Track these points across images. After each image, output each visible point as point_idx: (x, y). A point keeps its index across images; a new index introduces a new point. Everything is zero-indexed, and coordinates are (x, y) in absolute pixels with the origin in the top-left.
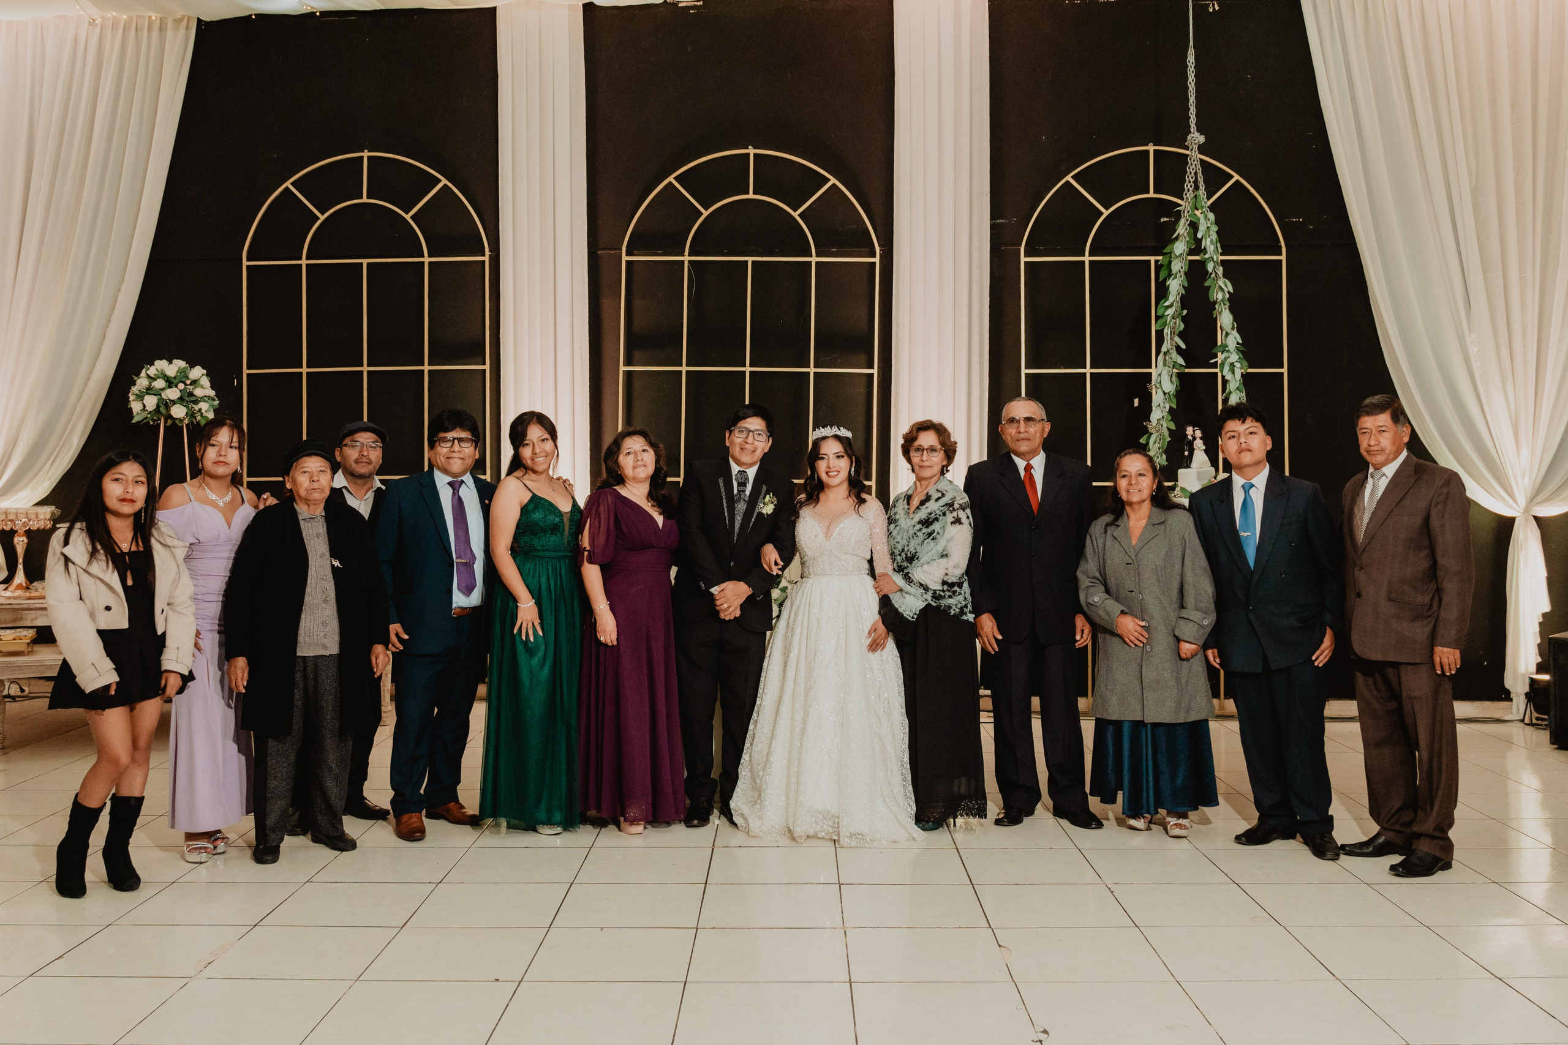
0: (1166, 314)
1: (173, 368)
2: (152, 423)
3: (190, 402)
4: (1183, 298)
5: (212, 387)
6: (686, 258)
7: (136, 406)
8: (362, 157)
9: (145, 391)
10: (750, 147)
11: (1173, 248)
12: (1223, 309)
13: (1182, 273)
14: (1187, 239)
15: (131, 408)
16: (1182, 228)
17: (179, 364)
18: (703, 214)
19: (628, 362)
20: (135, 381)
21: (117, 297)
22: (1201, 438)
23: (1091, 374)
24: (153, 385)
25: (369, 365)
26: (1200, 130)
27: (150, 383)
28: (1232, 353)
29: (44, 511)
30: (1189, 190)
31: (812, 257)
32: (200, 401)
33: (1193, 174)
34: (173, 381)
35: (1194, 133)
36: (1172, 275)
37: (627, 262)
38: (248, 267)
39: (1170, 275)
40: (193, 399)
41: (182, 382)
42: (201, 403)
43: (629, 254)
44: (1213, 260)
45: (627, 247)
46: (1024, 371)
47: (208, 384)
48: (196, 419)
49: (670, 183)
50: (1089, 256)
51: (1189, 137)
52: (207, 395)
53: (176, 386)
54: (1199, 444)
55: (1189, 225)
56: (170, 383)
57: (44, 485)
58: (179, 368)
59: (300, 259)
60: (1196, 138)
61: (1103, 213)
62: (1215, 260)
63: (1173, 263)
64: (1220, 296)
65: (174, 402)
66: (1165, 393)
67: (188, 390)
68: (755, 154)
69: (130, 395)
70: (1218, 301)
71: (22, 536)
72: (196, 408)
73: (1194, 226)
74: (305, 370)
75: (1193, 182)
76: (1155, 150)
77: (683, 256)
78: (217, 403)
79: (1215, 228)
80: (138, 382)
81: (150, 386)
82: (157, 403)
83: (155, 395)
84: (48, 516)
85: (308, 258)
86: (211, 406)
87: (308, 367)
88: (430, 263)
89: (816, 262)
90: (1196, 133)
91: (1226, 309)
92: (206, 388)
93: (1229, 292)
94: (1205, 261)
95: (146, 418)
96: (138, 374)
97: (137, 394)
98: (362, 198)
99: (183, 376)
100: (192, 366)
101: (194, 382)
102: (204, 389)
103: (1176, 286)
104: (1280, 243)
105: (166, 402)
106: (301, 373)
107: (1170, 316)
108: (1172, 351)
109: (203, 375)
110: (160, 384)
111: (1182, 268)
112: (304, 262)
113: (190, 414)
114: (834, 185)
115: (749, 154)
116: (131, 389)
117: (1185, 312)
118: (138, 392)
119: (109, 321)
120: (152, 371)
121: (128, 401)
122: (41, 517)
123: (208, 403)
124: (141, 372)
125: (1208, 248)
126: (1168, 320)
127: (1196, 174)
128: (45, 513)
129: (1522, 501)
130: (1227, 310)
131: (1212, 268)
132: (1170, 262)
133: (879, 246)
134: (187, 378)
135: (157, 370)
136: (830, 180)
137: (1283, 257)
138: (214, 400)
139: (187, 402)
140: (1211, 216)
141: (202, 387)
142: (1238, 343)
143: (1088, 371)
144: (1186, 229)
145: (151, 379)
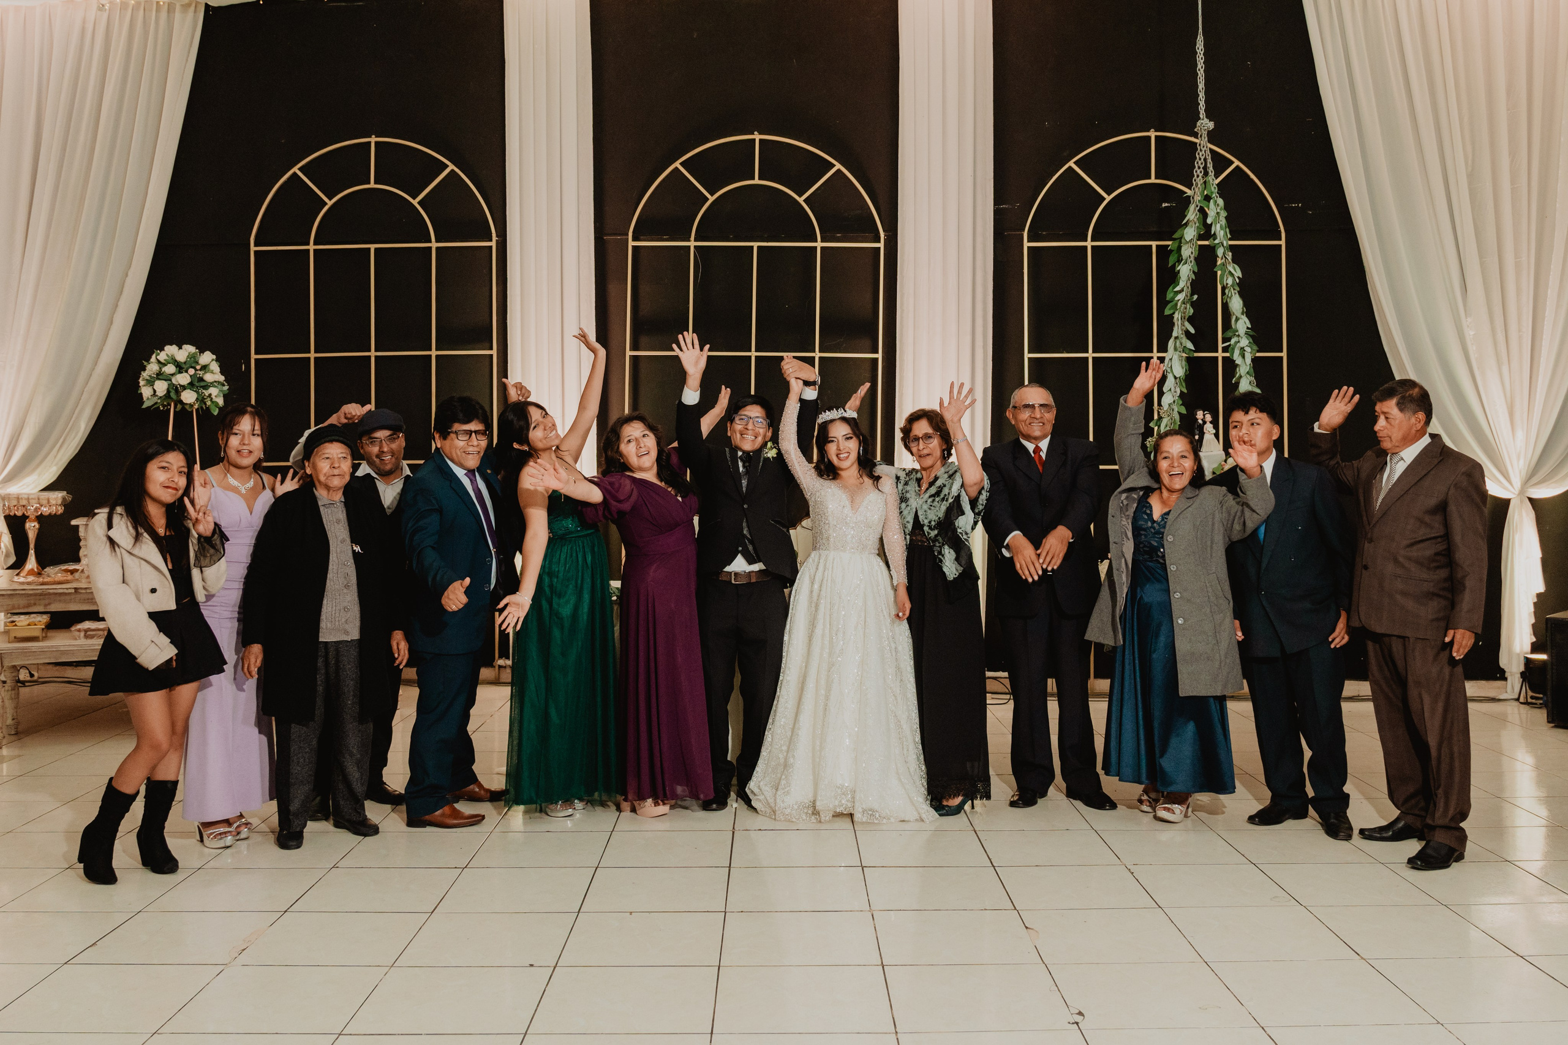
0: (1176, 299)
1: (183, 353)
2: (162, 409)
3: (201, 387)
4: (1193, 283)
5: (222, 373)
6: (692, 244)
7: (146, 392)
8: (370, 143)
9: (155, 376)
10: (756, 133)
11: (1183, 235)
12: (1233, 294)
13: (1192, 259)
14: (1197, 224)
15: (141, 394)
16: (1192, 214)
17: (190, 349)
18: (708, 199)
19: (635, 347)
20: (145, 366)
21: (124, 281)
22: (1211, 422)
23: (1094, 358)
24: (163, 370)
25: (376, 351)
26: (1209, 116)
27: (160, 368)
28: (1242, 338)
29: (56, 496)
30: (1198, 176)
31: (816, 241)
32: (210, 386)
33: (1202, 160)
34: (184, 366)
35: (1203, 120)
36: (1182, 260)
37: (634, 247)
38: (256, 252)
39: (1179, 260)
40: (202, 384)
41: (192, 367)
42: (211, 388)
43: (635, 239)
44: (1223, 246)
45: (634, 232)
46: (1027, 355)
47: (218, 369)
48: (205, 404)
49: (676, 168)
50: (1092, 241)
51: (1198, 124)
52: (217, 380)
53: (186, 371)
54: (1209, 428)
55: (1198, 211)
56: (180, 368)
57: (51, 471)
58: (189, 353)
59: (308, 244)
60: (1205, 124)
61: (1104, 199)
62: (1225, 245)
63: (1183, 249)
64: (1230, 281)
65: (184, 388)
66: (1175, 378)
67: (198, 376)
68: (761, 140)
69: (140, 380)
70: (1229, 286)
71: (34, 521)
72: (207, 393)
73: (1203, 213)
74: (312, 355)
75: (1203, 168)
76: (1156, 137)
77: (689, 241)
78: (226, 388)
79: (1224, 214)
80: (149, 367)
81: (160, 372)
82: (168, 389)
83: (165, 380)
84: (60, 502)
85: (315, 243)
86: (221, 391)
87: (316, 352)
88: (437, 248)
89: (821, 247)
90: (1206, 119)
91: (1235, 294)
92: (216, 373)
93: (1238, 277)
94: (1215, 247)
95: (156, 403)
96: (148, 360)
97: (147, 380)
98: (369, 183)
99: (192, 361)
100: (202, 351)
101: (205, 368)
102: (214, 374)
103: (1186, 271)
104: (1280, 228)
105: (177, 387)
106: (309, 358)
107: (1180, 301)
108: (1182, 336)
109: (213, 360)
110: (170, 369)
111: (1192, 253)
112: (311, 247)
113: (200, 399)
114: (839, 171)
115: (754, 140)
116: (141, 374)
117: (1195, 297)
118: (148, 378)
119: (117, 306)
120: (162, 356)
121: (137, 386)
122: (53, 502)
123: (218, 388)
124: (151, 358)
125: (1217, 233)
126: (1179, 305)
127: (1205, 160)
128: (56, 499)
129: (1517, 482)
130: (1237, 295)
131: (1222, 254)
132: (1179, 248)
133: (884, 231)
134: (198, 363)
135: (167, 355)
136: (835, 165)
137: (1283, 243)
138: (224, 385)
139: (197, 387)
140: (1221, 202)
141: (212, 372)
142: (1248, 328)
143: (1090, 355)
144: (1196, 214)
145: (162, 364)
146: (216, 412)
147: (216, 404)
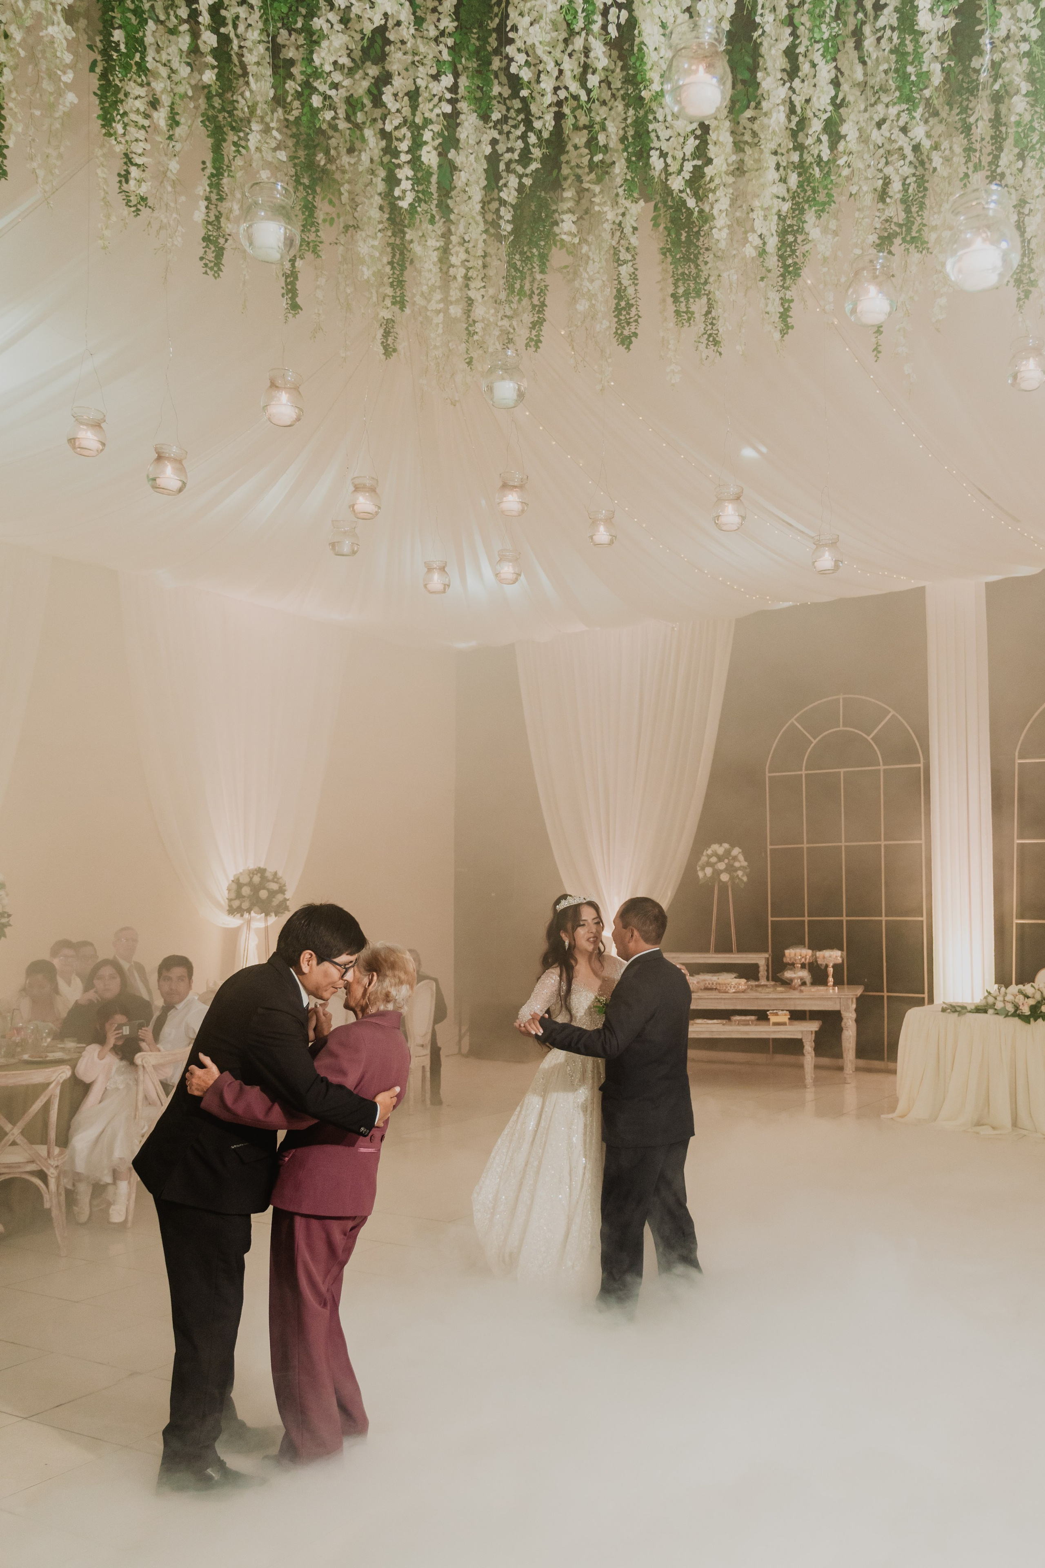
1: (720, 849)
2: (710, 884)
3: (732, 870)
5: (747, 860)
7: (701, 874)
8: (839, 698)
9: (706, 864)
15: (697, 876)
17: (726, 846)
19: (1021, 837)
20: (701, 857)
25: (845, 842)
27: (709, 859)
34: (722, 857)
37: (1020, 764)
38: (770, 777)
40: (734, 868)
41: (728, 858)
42: (739, 871)
43: (1020, 758)
45: (1019, 753)
47: (744, 858)
48: (736, 881)
52: (743, 865)
53: (724, 861)
58: (726, 849)
59: (801, 770)
65: (722, 871)
67: (731, 863)
69: (698, 866)
72: (735, 874)
74: (805, 846)
78: (748, 870)
80: (703, 858)
81: (709, 861)
82: (713, 872)
83: (711, 866)
85: (806, 770)
86: (745, 873)
87: (807, 843)
88: (885, 770)
92: (743, 861)
95: (707, 881)
97: (701, 867)
98: (839, 727)
99: (728, 853)
100: (734, 847)
101: (735, 858)
102: (741, 862)
105: (718, 871)
106: (803, 848)
109: (741, 853)
110: (714, 860)
112: (804, 772)
113: (733, 878)
116: (699, 861)
118: (702, 865)
120: (709, 852)
121: (696, 871)
123: (744, 871)
124: (704, 852)
134: (730, 855)
135: (713, 850)
139: (730, 871)
141: (739, 860)
145: (709, 857)
146: (742, 886)
147: (742, 880)
